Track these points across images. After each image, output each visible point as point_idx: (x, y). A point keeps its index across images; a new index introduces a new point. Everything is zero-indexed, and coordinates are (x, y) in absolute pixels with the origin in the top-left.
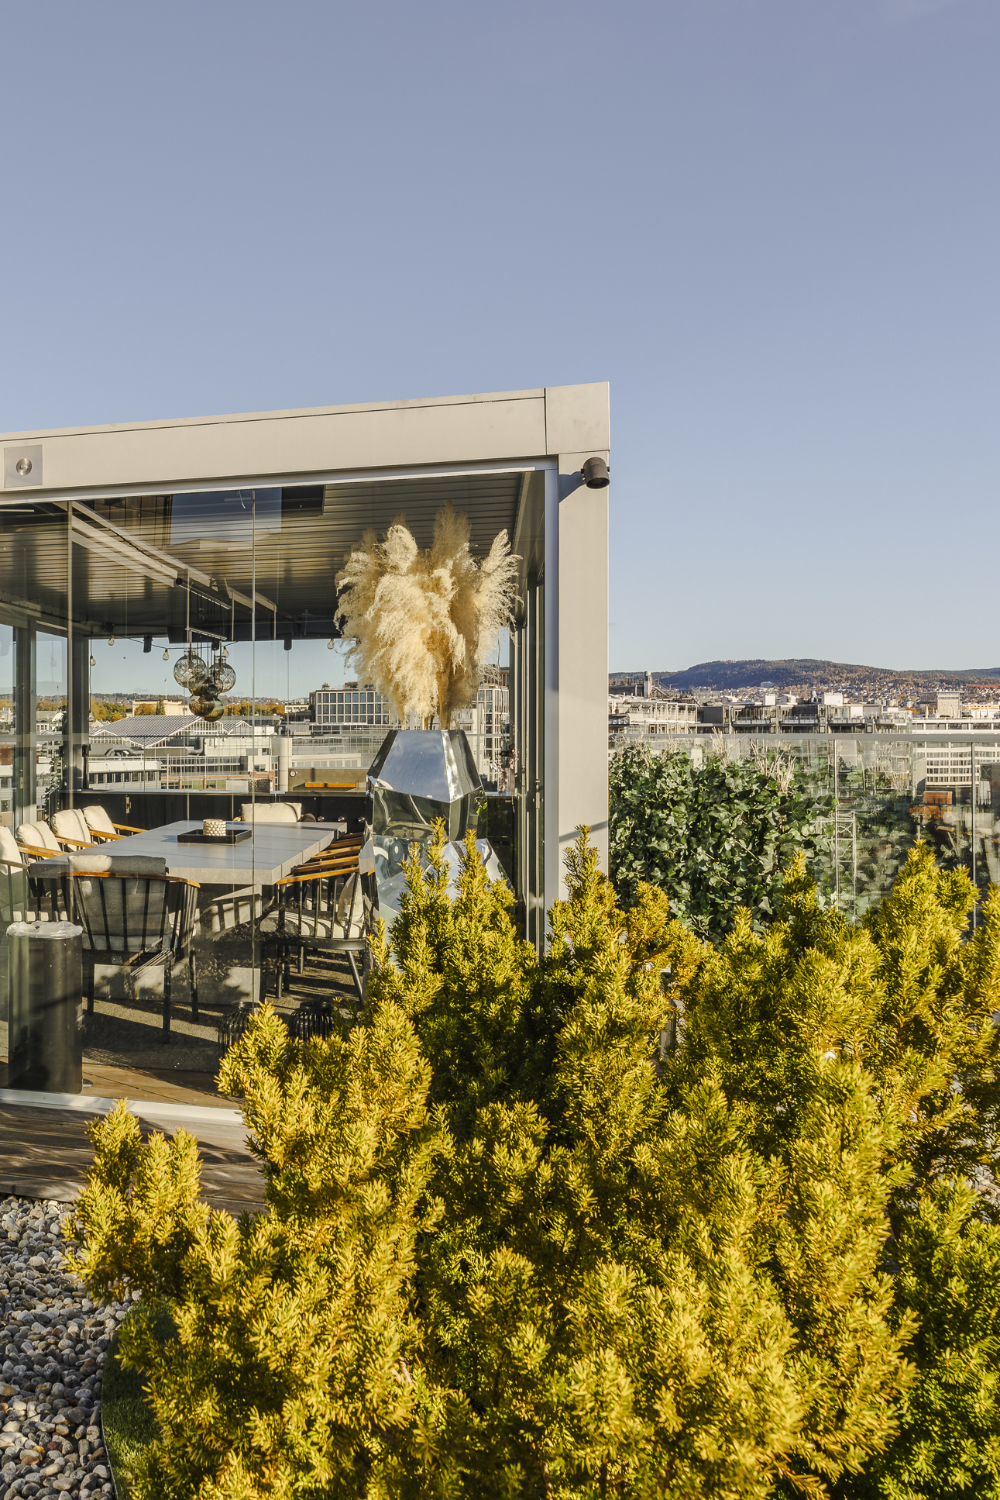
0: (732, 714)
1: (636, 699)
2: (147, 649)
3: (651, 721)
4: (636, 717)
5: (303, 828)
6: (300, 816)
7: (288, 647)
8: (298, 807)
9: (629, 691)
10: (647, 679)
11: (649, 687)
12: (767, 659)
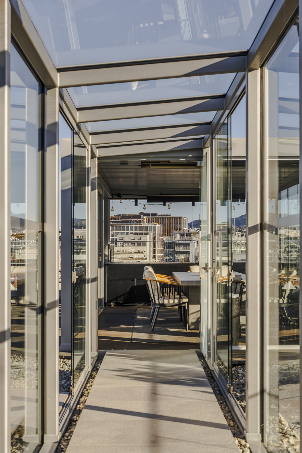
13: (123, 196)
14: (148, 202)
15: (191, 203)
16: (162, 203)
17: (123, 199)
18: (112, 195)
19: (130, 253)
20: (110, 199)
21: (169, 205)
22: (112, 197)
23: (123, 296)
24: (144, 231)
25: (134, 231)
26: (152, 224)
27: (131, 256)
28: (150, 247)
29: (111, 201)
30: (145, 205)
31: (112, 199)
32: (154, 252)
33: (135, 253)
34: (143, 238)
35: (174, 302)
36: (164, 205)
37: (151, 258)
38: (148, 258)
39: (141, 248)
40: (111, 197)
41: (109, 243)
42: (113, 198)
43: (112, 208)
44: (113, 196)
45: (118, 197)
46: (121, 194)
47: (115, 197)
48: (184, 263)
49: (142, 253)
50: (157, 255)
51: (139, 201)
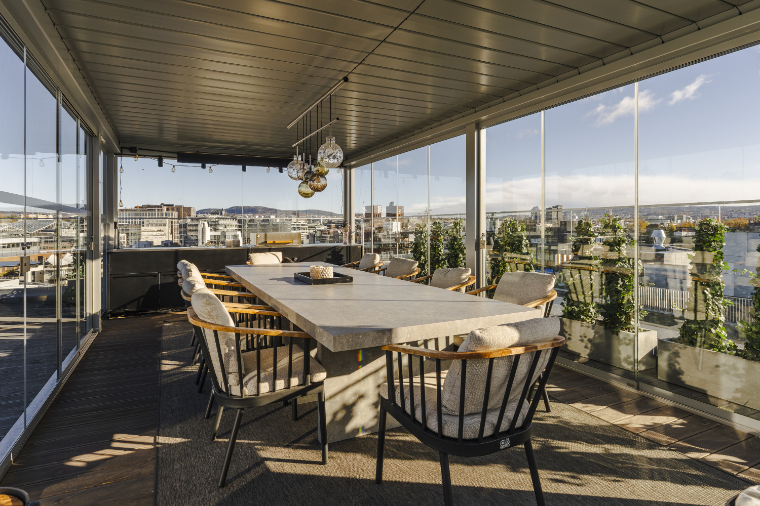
0: (247, 221)
1: (220, 216)
2: (160, 165)
3: (225, 223)
4: (221, 222)
5: (283, 266)
6: (281, 259)
7: (244, 169)
8: (280, 254)
9: (218, 214)
10: (223, 210)
11: (224, 212)
12: (251, 206)
13: (139, 152)
14: (178, 161)
15: (240, 167)
16: (200, 165)
17: (139, 155)
18: (121, 149)
19: (154, 231)
20: (117, 154)
21: (210, 168)
22: (121, 151)
23: (136, 302)
24: (164, 216)
25: (157, 216)
26: (170, 212)
27: (154, 233)
28: (169, 227)
29: (119, 158)
30: (174, 167)
31: (121, 154)
32: (172, 230)
33: (158, 231)
34: (164, 221)
35: (288, 386)
36: (204, 167)
37: (169, 234)
38: (167, 235)
39: (162, 228)
40: (119, 151)
41: (115, 220)
42: (123, 153)
43: (121, 167)
44: (123, 150)
45: (131, 152)
46: (136, 148)
47: (125, 152)
48: (232, 248)
49: (163, 231)
50: (173, 232)
51: (165, 161)
